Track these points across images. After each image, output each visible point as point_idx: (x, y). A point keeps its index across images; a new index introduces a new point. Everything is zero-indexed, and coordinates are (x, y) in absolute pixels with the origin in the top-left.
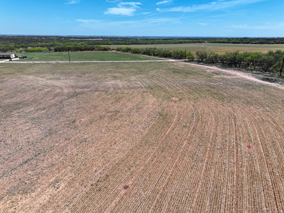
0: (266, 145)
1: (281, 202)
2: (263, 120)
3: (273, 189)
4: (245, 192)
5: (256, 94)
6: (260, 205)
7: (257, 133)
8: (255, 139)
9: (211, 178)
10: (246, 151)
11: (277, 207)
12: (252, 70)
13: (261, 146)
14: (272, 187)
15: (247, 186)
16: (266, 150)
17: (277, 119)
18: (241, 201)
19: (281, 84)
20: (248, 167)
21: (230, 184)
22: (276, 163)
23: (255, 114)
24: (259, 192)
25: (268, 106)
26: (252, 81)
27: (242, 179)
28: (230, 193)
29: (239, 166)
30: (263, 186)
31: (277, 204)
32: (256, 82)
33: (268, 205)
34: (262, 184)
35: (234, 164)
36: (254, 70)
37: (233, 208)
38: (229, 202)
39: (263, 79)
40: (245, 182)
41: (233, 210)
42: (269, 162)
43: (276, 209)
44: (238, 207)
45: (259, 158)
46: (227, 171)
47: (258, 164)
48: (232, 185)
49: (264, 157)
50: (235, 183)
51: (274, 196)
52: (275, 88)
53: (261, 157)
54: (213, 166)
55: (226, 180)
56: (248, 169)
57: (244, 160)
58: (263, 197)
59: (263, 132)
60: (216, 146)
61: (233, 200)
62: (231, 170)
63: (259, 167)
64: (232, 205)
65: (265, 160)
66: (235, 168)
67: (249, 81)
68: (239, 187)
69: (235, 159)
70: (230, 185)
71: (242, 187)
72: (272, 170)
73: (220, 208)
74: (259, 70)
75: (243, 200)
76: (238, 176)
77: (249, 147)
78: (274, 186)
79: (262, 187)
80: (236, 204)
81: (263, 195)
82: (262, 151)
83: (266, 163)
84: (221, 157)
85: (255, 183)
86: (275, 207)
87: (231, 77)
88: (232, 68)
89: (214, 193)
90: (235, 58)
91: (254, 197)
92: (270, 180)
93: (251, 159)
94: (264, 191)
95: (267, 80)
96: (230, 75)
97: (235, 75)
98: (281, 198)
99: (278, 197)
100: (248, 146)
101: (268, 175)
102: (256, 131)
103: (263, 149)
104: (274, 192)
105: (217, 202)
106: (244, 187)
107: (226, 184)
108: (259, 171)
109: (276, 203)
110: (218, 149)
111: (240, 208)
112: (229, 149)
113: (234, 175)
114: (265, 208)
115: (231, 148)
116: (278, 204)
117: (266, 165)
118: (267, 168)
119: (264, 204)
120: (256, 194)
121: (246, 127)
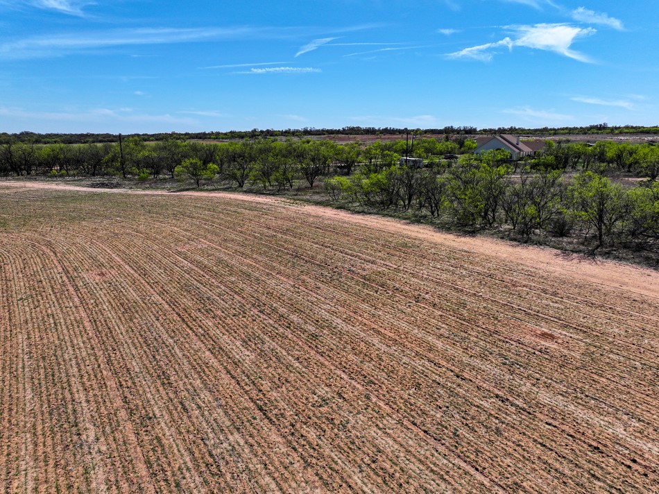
0: (136, 263)
1: (195, 320)
2: (117, 234)
3: (174, 310)
4: (121, 336)
5: (87, 206)
6: (159, 340)
7: (110, 252)
8: (111, 260)
9: (20, 351)
10: (97, 281)
11: (191, 329)
12: (62, 176)
13: (127, 267)
14: (170, 309)
15: (121, 327)
16: (138, 268)
17: (142, 228)
18: (118, 353)
19: (131, 188)
20: (112, 301)
21: (80, 339)
22: (164, 278)
23: (95, 230)
24: (149, 325)
25: (118, 216)
26: (70, 191)
27: (105, 321)
28: (84, 354)
29: (91, 307)
30: (154, 315)
31: (189, 326)
32: (78, 191)
33: (173, 333)
34: (152, 312)
35: (76, 307)
36: (68, 175)
37: (103, 371)
38: (88, 367)
39: (93, 186)
40: (113, 323)
41: (105, 372)
42: (152, 281)
43: (190, 332)
44: (112, 364)
45: (130, 283)
46: (63, 323)
47: (132, 291)
48: (85, 339)
49: (139, 278)
50: (90, 334)
51: (179, 319)
52: (121, 194)
53: (134, 280)
54: (18, 330)
55: (67, 338)
56: (113, 304)
57: (97, 295)
58: (161, 328)
59: (123, 248)
60: (15, 296)
61: (97, 360)
62: (72, 318)
63: (134, 294)
64: (99, 366)
65: (144, 282)
66: (82, 312)
67: (65, 191)
68: (104, 332)
69: (76, 299)
70: (79, 341)
71: (111, 332)
72: (161, 289)
73: (70, 386)
74: (78, 175)
75: (122, 349)
76: (95, 321)
77: (102, 274)
78: (173, 307)
79: (152, 317)
80: (109, 362)
81: (159, 325)
82: (132, 272)
83: (146, 284)
84: (38, 309)
85: (137, 316)
86: (188, 330)
87: (15, 190)
88: (10, 178)
89: (42, 371)
91: (142, 336)
92: (164, 302)
93: (113, 287)
94: (158, 320)
95: (103, 185)
96: (8, 188)
97: (22, 187)
98: (192, 315)
99: (187, 316)
100: (99, 275)
101: (157, 298)
102: (108, 251)
103: (133, 269)
104: (177, 313)
105: (56, 380)
106: (115, 330)
107: (68, 344)
108: (138, 298)
109: (187, 325)
110: (21, 299)
111: (119, 363)
112: (53, 291)
113: (85, 322)
114: (171, 340)
115: (59, 286)
116: (190, 324)
117: (148, 287)
118: (151, 290)
119: (165, 336)
120: (145, 329)
121: (84, 250)
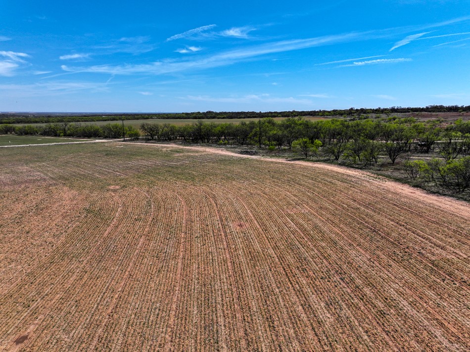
0: (261, 219)
1: (294, 276)
2: (252, 194)
3: (281, 264)
4: (248, 279)
5: (236, 169)
6: (270, 288)
7: (247, 208)
8: (247, 215)
9: (193, 276)
10: (238, 231)
11: (291, 283)
12: (225, 144)
13: (255, 222)
14: (279, 263)
15: (248, 271)
16: (263, 224)
17: (267, 190)
18: (245, 292)
19: (263, 156)
20: (244, 247)
21: (224, 276)
22: (277, 235)
23: (240, 189)
24: (265, 273)
25: (254, 179)
26: (228, 156)
27: (240, 264)
28: (226, 287)
29: (232, 251)
30: (269, 265)
31: (290, 281)
32: (233, 156)
33: (279, 284)
34: (267, 263)
35: (224, 249)
36: (228, 144)
37: (235, 305)
38: (227, 299)
39: (241, 153)
40: (244, 267)
41: (236, 306)
42: (270, 237)
43: (290, 286)
44: (241, 300)
45: (256, 235)
46: (216, 260)
47: (257, 243)
48: (227, 276)
49: (262, 232)
50: (230, 273)
51: (284, 273)
52: (257, 161)
53: (259, 234)
54: (194, 260)
55: (218, 272)
56: (245, 251)
57: (237, 242)
58: (272, 278)
59: (254, 206)
60: (194, 234)
61: (232, 295)
62: (222, 258)
63: (258, 245)
64: (233, 300)
65: (264, 236)
66: (227, 254)
67: (225, 156)
68: (238, 273)
69: (225, 243)
70: (223, 276)
71: (242, 274)
72: (275, 245)
73: (216, 310)
74: (234, 143)
75: (247, 290)
76: (234, 263)
77: (241, 226)
78: (281, 261)
79: (268, 267)
80: (239, 298)
81: (271, 275)
82: (258, 227)
83: (266, 238)
84: (205, 246)
85: (258, 264)
86: (289, 284)
87: (200, 154)
88: (199, 145)
89: (203, 294)
90: (200, 129)
91: (260, 281)
92: (275, 256)
93: (246, 238)
94: (270, 270)
95: (247, 153)
96: (197, 152)
97: (204, 152)
98: (293, 271)
99: (290, 271)
100: (239, 225)
101: (271, 251)
102: (246, 207)
103: (259, 224)
104: (283, 268)
105: (210, 305)
106: (245, 273)
107: (218, 277)
108: (260, 249)
109: (289, 279)
110: (197, 237)
111: (245, 301)
112: (213, 234)
113: (228, 262)
114: (277, 290)
115: (216, 231)
116: (291, 279)
117: (267, 241)
118: (269, 244)
119: (274, 285)
120: (262, 276)
121: (232, 204)
